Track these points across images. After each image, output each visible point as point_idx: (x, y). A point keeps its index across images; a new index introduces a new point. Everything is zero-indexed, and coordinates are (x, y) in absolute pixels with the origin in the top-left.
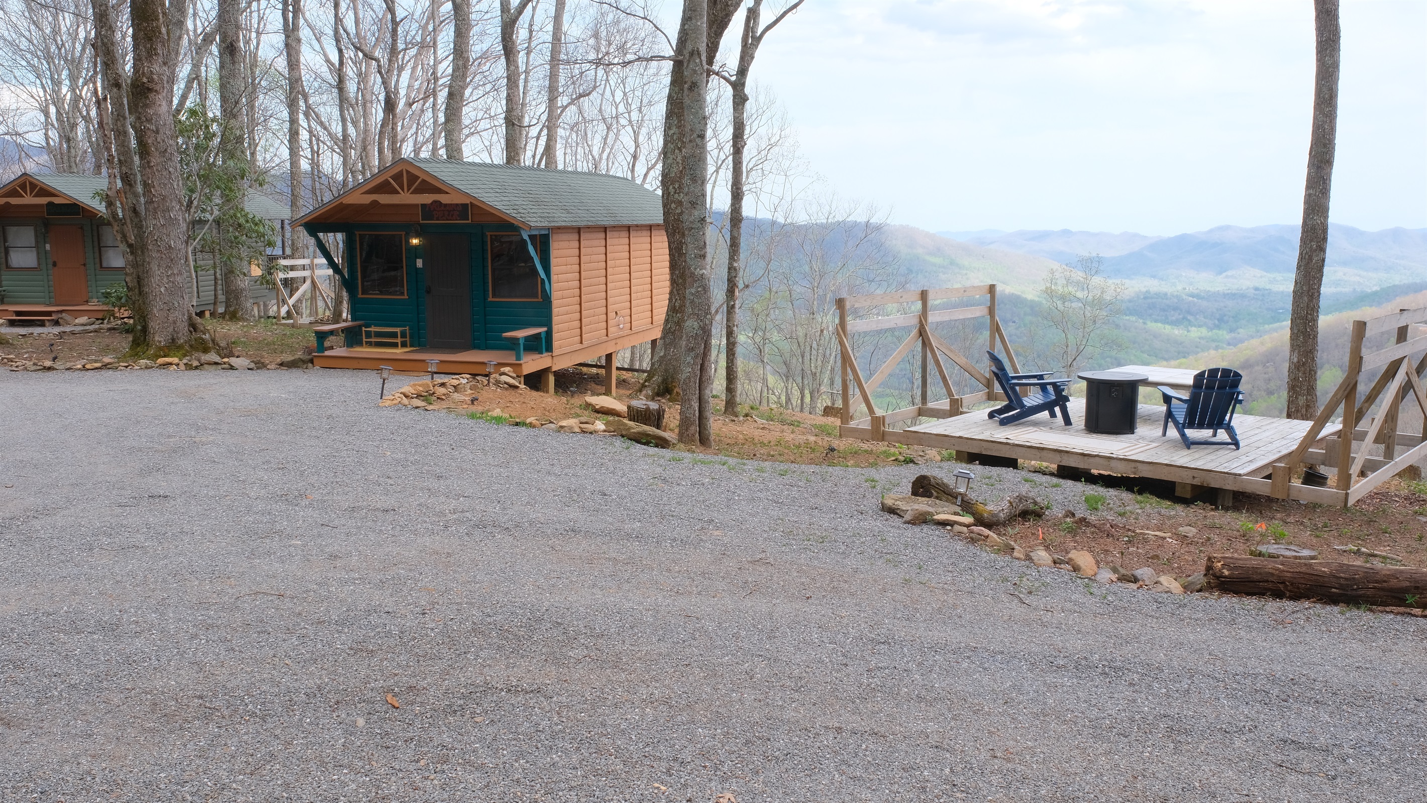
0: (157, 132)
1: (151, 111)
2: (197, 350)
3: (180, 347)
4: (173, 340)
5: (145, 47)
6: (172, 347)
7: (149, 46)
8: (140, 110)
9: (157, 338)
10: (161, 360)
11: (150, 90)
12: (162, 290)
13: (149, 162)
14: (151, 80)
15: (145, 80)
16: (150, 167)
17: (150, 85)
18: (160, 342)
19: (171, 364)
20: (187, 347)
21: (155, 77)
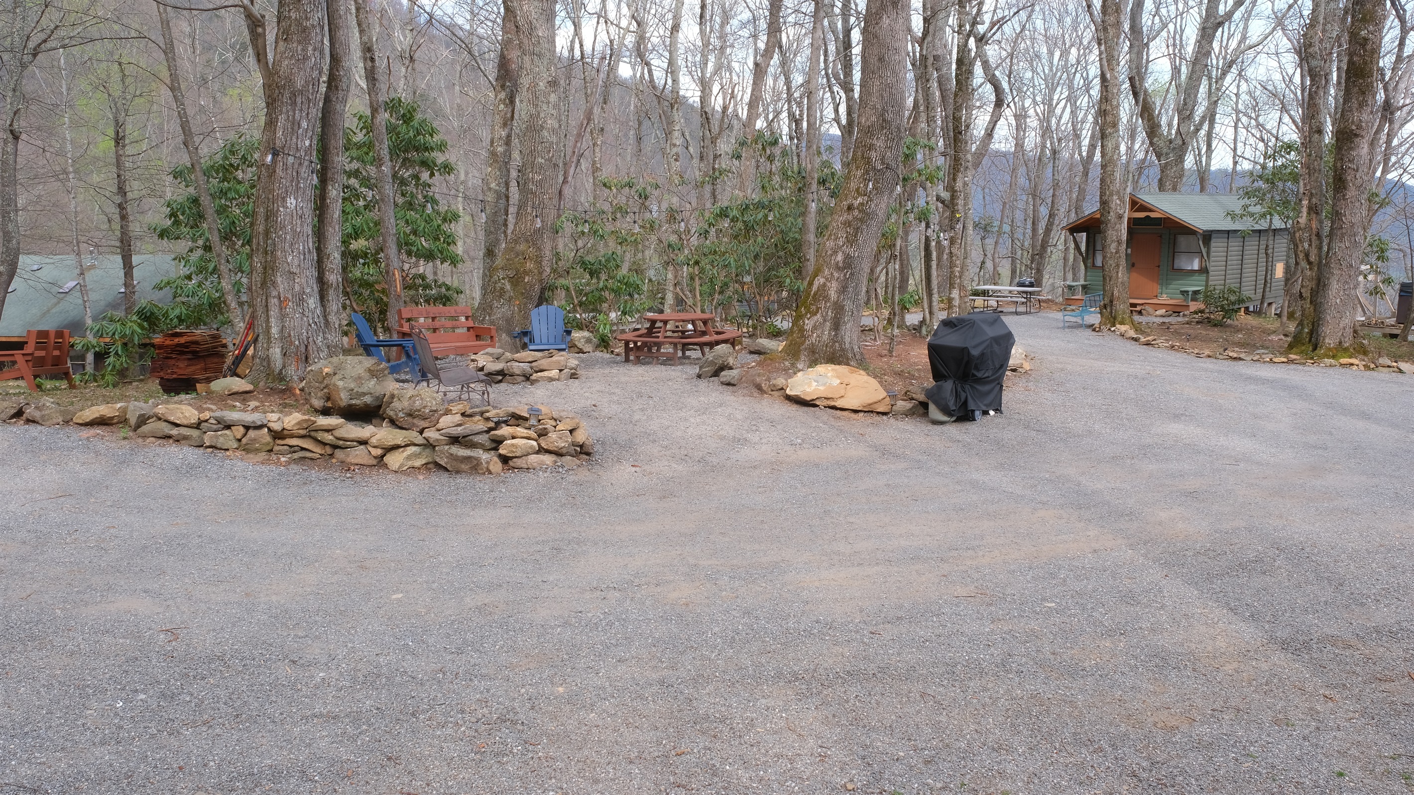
0: (1357, 170)
1: (1354, 153)
2: (1359, 352)
3: (1346, 350)
4: (1340, 343)
5: (1357, 100)
6: (1340, 350)
7: (1361, 99)
8: (1343, 152)
9: (1327, 341)
10: (1344, 361)
11: (1356, 135)
12: (1338, 301)
13: (1344, 195)
14: (1359, 127)
15: (1354, 127)
16: (1344, 199)
17: (1358, 132)
18: (1330, 344)
19: (1352, 364)
20: (1352, 350)
21: (1363, 124)
